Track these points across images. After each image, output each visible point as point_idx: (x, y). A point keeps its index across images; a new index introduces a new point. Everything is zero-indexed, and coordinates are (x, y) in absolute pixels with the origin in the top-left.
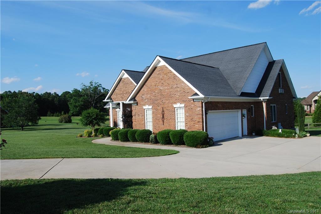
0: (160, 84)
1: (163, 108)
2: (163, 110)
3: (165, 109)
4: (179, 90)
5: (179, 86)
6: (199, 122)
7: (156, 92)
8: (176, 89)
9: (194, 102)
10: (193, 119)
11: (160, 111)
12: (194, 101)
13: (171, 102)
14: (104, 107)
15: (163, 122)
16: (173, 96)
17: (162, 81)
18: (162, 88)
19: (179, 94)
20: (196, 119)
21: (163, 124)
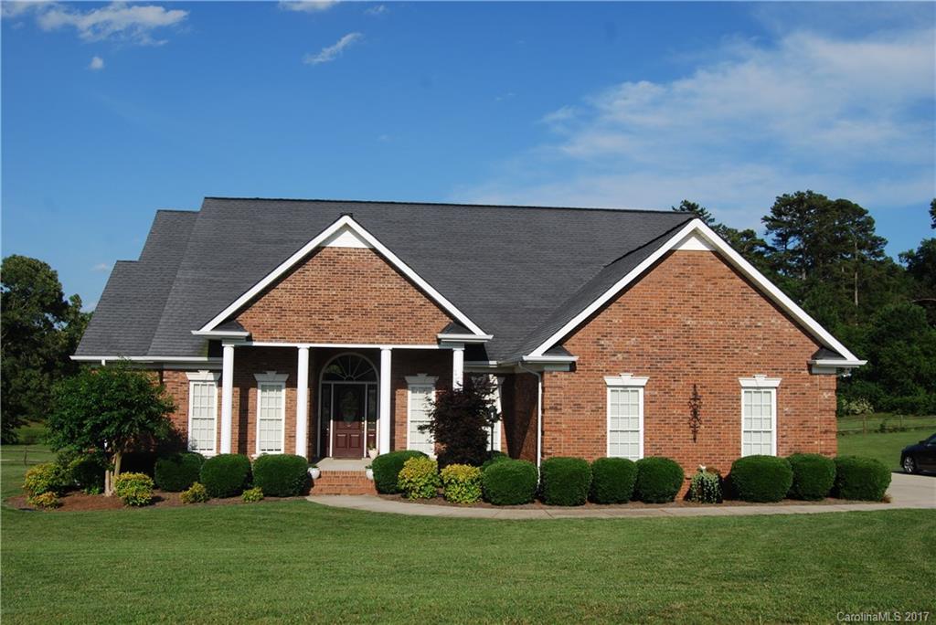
0: (687, 308)
1: (695, 387)
2: (695, 394)
3: (704, 390)
4: (760, 336)
5: (759, 324)
6: (826, 432)
7: (668, 331)
8: (748, 332)
9: (811, 374)
10: (808, 424)
11: (684, 397)
12: (814, 371)
13: (730, 368)
14: (72, 358)
15: (695, 432)
16: (737, 351)
17: (696, 301)
18: (695, 322)
19: (759, 348)
20: (816, 424)
21: (695, 439)
